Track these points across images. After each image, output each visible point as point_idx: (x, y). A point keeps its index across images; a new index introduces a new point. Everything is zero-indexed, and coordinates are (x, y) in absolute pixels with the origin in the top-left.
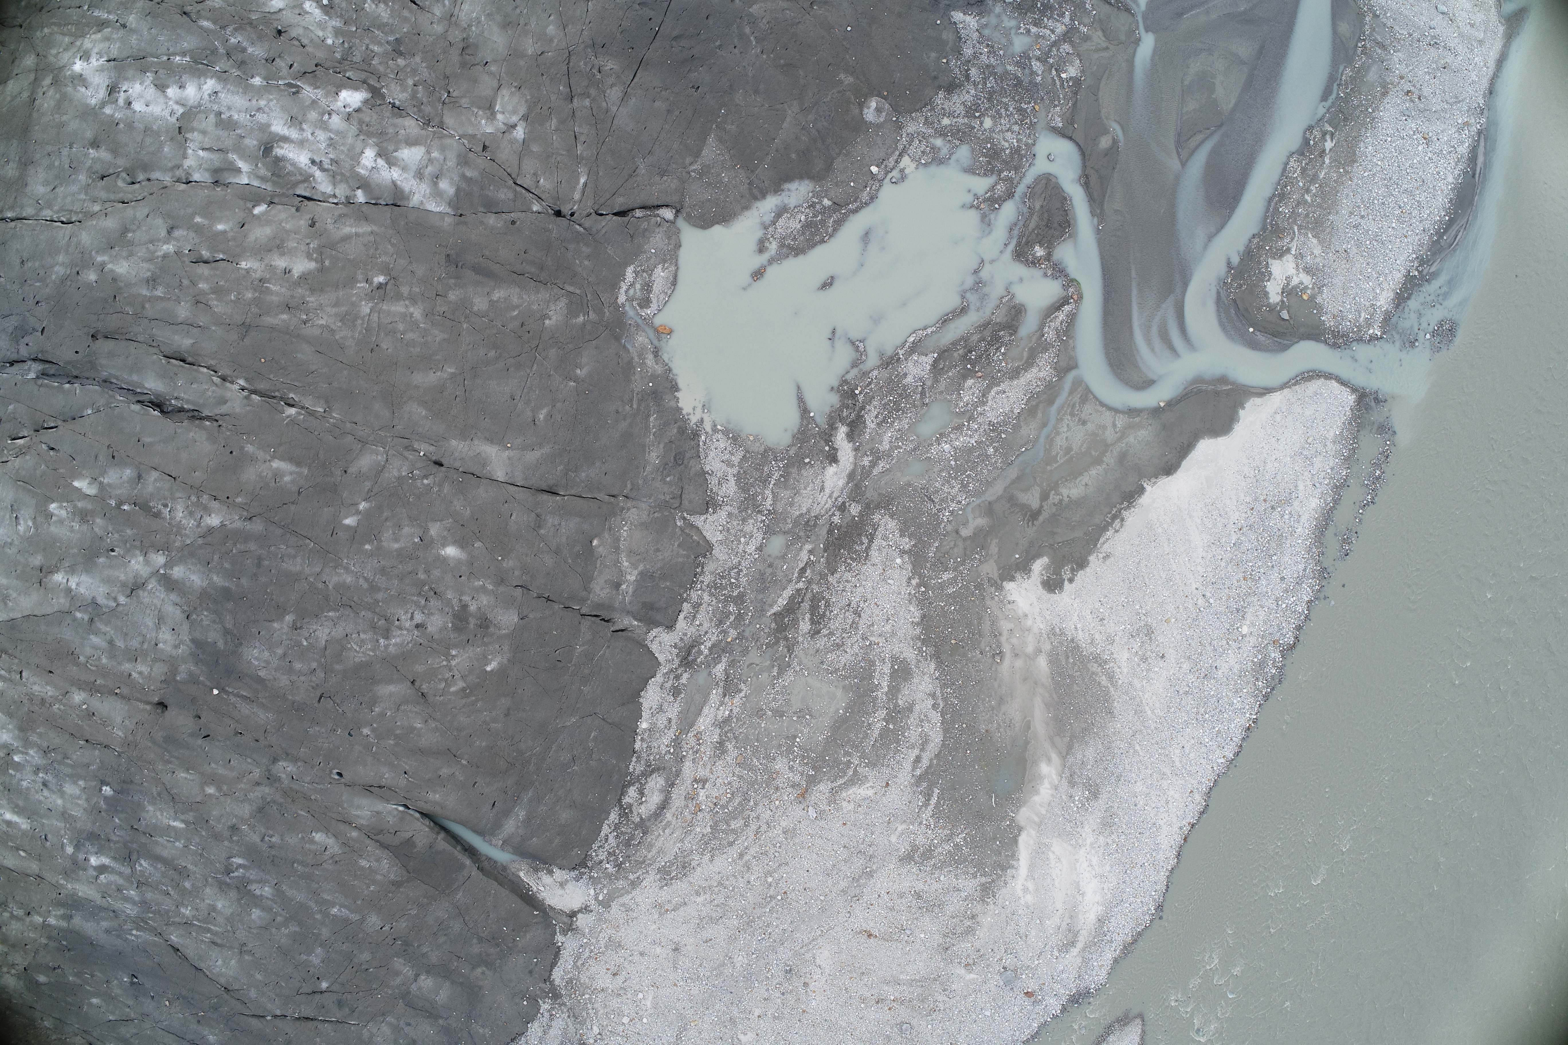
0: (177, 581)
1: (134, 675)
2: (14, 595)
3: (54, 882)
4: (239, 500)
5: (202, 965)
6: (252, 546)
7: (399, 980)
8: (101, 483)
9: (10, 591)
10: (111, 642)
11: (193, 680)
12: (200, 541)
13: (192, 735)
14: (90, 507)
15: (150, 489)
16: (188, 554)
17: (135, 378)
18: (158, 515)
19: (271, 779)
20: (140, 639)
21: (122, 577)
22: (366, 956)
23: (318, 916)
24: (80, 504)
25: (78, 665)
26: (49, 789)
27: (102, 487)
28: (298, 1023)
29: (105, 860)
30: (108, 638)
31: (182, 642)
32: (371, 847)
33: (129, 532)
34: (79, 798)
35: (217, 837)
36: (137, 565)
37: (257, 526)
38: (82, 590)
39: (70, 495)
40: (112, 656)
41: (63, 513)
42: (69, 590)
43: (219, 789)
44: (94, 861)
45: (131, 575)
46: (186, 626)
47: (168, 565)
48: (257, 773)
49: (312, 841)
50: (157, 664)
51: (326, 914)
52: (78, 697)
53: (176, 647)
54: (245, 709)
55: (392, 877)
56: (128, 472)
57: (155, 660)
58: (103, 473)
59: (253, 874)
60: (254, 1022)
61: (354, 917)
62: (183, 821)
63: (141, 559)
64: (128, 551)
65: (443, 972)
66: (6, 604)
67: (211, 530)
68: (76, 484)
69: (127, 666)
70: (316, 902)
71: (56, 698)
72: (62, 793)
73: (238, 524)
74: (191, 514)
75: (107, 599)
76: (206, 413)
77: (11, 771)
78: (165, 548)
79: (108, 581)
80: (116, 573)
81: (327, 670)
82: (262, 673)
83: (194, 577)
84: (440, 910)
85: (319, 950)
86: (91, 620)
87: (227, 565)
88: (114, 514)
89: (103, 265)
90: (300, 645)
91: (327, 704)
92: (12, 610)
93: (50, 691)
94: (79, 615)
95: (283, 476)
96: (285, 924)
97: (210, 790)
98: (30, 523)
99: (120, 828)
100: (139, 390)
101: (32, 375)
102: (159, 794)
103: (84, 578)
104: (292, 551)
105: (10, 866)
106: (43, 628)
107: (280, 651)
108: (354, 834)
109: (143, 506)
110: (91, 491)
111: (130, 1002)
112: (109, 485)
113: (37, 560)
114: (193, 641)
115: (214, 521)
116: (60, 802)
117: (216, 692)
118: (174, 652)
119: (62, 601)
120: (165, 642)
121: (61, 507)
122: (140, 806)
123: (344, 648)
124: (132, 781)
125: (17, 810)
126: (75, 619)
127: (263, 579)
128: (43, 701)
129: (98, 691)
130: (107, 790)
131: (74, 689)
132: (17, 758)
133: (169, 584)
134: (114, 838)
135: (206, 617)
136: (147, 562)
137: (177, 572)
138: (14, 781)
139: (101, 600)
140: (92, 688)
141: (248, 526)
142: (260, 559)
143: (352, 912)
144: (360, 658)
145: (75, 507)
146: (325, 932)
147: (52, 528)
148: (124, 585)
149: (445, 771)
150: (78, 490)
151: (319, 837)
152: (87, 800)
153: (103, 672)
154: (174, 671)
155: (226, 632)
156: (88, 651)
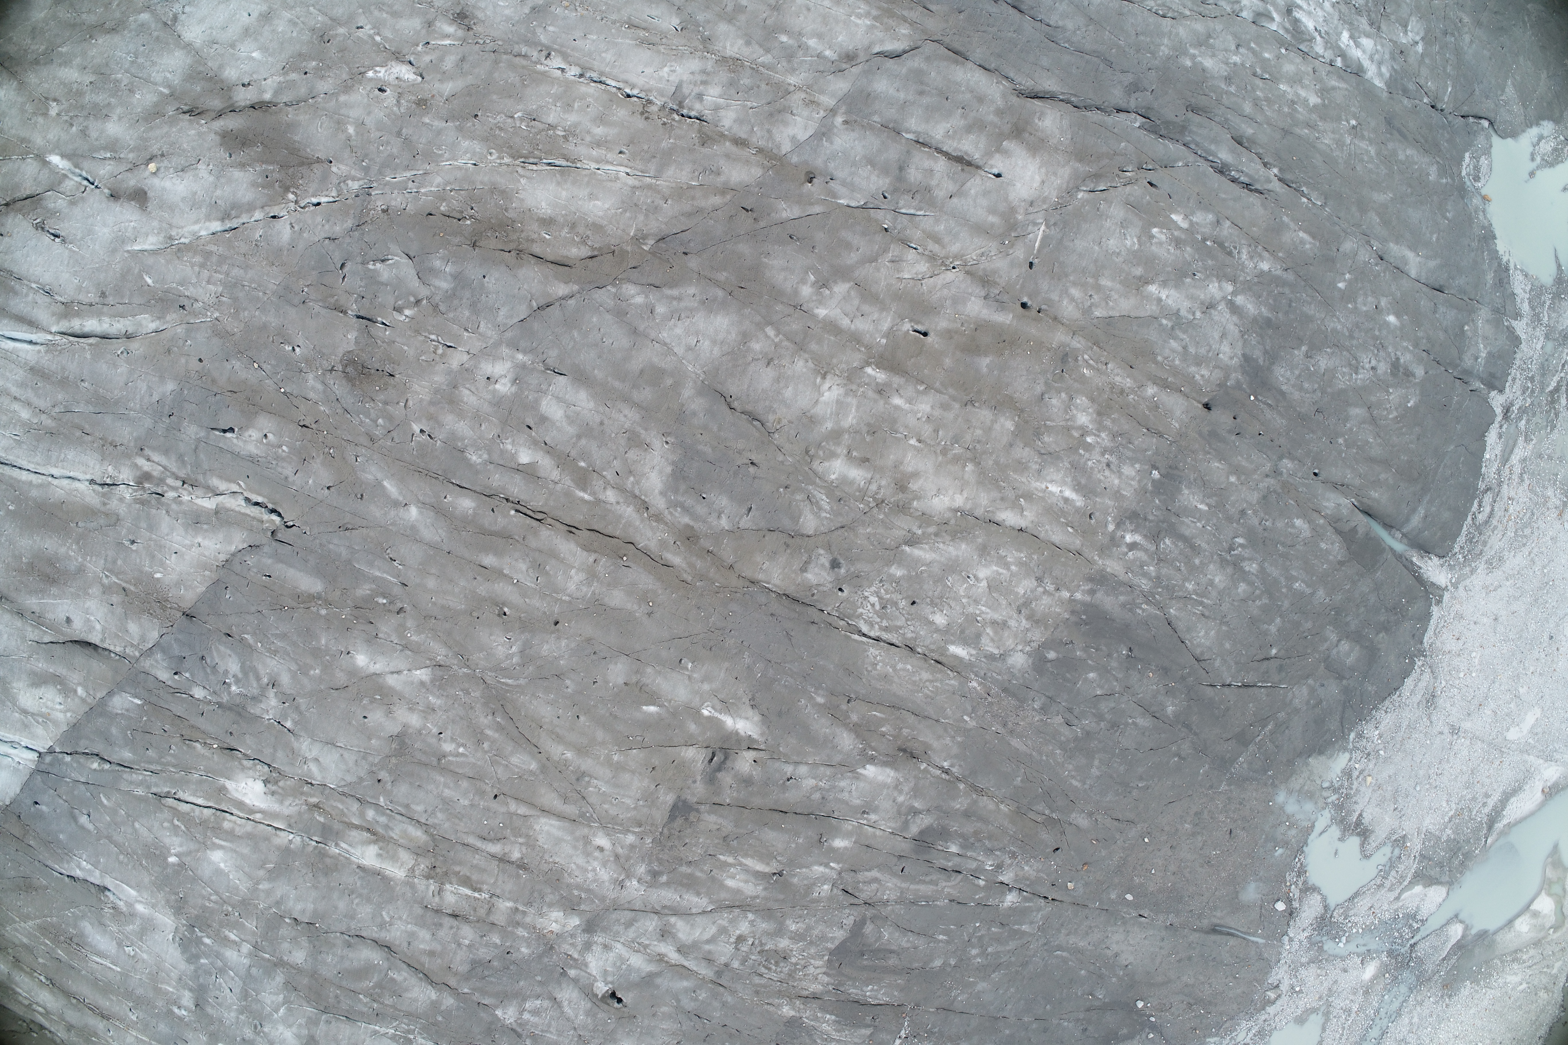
0: (1238, 307)
1: (1197, 377)
2: (1116, 297)
3: (1089, 558)
4: (1280, 254)
5: (1187, 637)
6: (1287, 290)
7: (1326, 645)
8: (1191, 221)
9: (1113, 293)
10: (1185, 348)
11: (1238, 386)
12: (1256, 280)
13: (1229, 432)
14: (1183, 237)
15: (1225, 233)
16: (1246, 288)
17: (1213, 147)
18: (1230, 254)
19: (1276, 472)
20: (1207, 348)
21: (1202, 297)
22: (1309, 625)
23: (1284, 590)
24: (1176, 233)
25: (1156, 363)
26: (1111, 470)
27: (1192, 223)
28: (1241, 690)
29: (1138, 538)
30: (1184, 343)
31: (1235, 355)
32: (1330, 533)
33: (1210, 262)
34: (1133, 479)
35: (1229, 519)
36: (1214, 289)
37: (1290, 276)
38: (1170, 302)
39: (1168, 225)
40: (1184, 359)
41: (1163, 238)
42: (1159, 300)
43: (1238, 479)
44: (1129, 538)
45: (1208, 296)
46: (1240, 344)
47: (1235, 293)
48: (1268, 467)
49: (1293, 526)
50: (1216, 371)
51: (1290, 588)
52: (1151, 390)
53: (1231, 358)
54: (1269, 414)
55: (1339, 557)
56: (1210, 217)
57: (1215, 367)
58: (1193, 213)
59: (1247, 553)
60: (1209, 691)
61: (1308, 591)
62: (1207, 504)
63: (1216, 285)
64: (1207, 277)
65: (1357, 637)
66: (1107, 303)
67: (1262, 274)
68: (1173, 216)
69: (1193, 369)
70: (1286, 578)
71: (1133, 390)
72: (1120, 474)
73: (1279, 272)
74: (1251, 258)
75: (1188, 312)
76: (1258, 187)
77: (1081, 451)
78: (1234, 280)
79: (1192, 298)
80: (1198, 293)
81: (1323, 392)
82: (1284, 388)
83: (1249, 306)
84: (1365, 586)
85: (1278, 620)
86: (1173, 328)
87: (1271, 301)
88: (1200, 246)
89: (1193, 57)
90: (1309, 370)
91: (1320, 417)
92: (1113, 308)
93: (1128, 383)
94: (1164, 322)
95: (1305, 244)
96: (1259, 598)
97: (1233, 479)
98: (1135, 240)
99: (1158, 508)
100: (1211, 158)
101: (1137, 125)
102: (1195, 480)
103: (1173, 292)
104: (1309, 299)
105: (1057, 543)
106: (1135, 328)
107: (1297, 372)
108: (1322, 521)
109: (1221, 245)
110: (1185, 225)
111: (1120, 676)
112: (1197, 223)
113: (1138, 271)
114: (1244, 355)
115: (1265, 266)
116: (1116, 482)
117: (1252, 398)
118: (1229, 363)
119: (1154, 308)
120: (1224, 354)
121: (1162, 232)
122: (1179, 490)
123: (1334, 377)
124: (1176, 468)
125: (1078, 488)
126: (1161, 325)
127: (1292, 316)
128: (1122, 392)
129: (1168, 387)
130: (1156, 474)
131: (1149, 383)
132: (1089, 440)
133: (1233, 308)
134: (1151, 517)
135: (1253, 339)
136: (1220, 288)
137: (1240, 300)
138: (1083, 461)
139: (1183, 313)
140: (1164, 385)
141: (1285, 275)
142: (1291, 301)
143: (1308, 586)
144: (1341, 386)
145: (1172, 234)
146: (1286, 604)
147: (1153, 248)
148: (1202, 303)
149: (1383, 476)
150: (1175, 223)
151: (1298, 522)
152: (1139, 481)
153: (1175, 371)
154: (1227, 377)
155: (1266, 352)
156: (1167, 352)
